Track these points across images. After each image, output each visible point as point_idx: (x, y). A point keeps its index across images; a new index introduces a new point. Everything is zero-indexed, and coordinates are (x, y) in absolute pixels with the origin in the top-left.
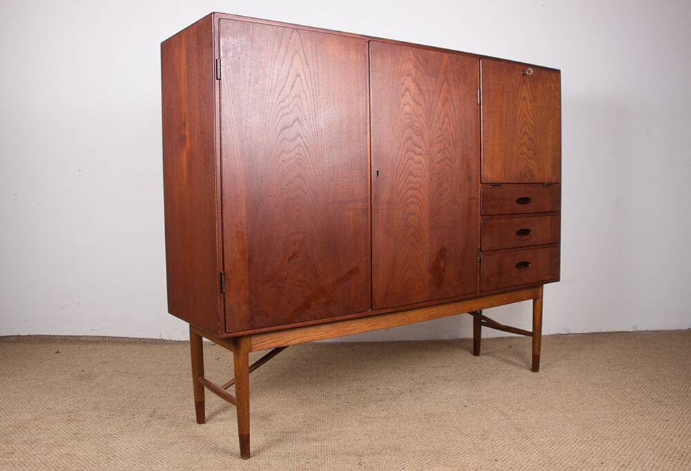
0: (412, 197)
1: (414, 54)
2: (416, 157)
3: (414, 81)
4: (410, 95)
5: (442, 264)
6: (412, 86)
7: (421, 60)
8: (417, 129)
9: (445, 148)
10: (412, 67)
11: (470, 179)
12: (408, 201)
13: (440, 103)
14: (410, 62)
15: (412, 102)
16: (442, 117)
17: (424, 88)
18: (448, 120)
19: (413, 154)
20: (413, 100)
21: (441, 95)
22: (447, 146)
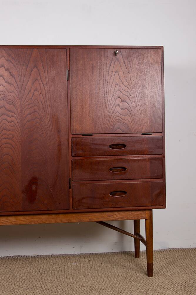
0: (5, 144)
1: (6, 53)
2: (9, 118)
3: (7, 70)
4: (4, 79)
5: (34, 188)
6: (6, 74)
7: (13, 56)
8: (9, 100)
9: (35, 111)
10: (5, 61)
11: (59, 131)
12: (3, 146)
13: (30, 82)
14: (3, 58)
15: (4, 84)
16: (32, 91)
17: (15, 74)
18: (37, 93)
19: (6, 117)
20: (6, 82)
21: (31, 77)
22: (37, 110)
